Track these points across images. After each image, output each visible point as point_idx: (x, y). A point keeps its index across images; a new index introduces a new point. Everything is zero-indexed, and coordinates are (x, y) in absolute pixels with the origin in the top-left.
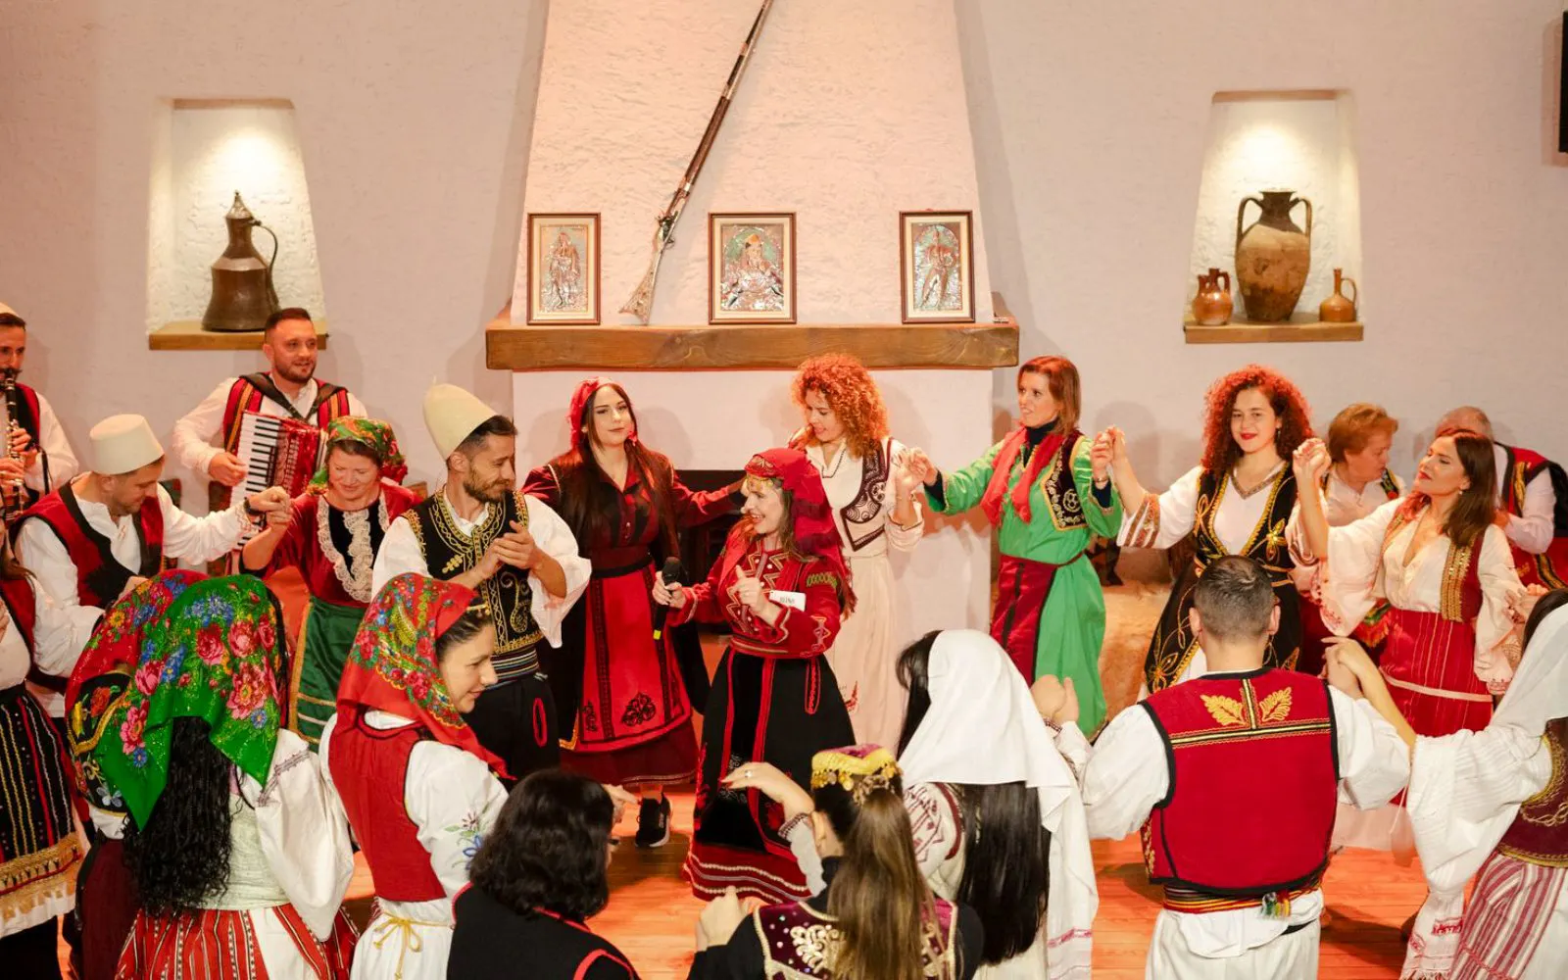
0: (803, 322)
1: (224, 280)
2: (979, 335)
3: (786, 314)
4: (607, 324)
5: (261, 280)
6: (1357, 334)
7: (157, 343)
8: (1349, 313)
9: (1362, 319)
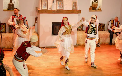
0: (64, 10)
1: (9, 5)
2: (78, 11)
3: (63, 9)
4: (48, 10)
5: (13, 5)
6: (101, 11)
7: (4, 11)
8: (101, 9)
9: (102, 10)
